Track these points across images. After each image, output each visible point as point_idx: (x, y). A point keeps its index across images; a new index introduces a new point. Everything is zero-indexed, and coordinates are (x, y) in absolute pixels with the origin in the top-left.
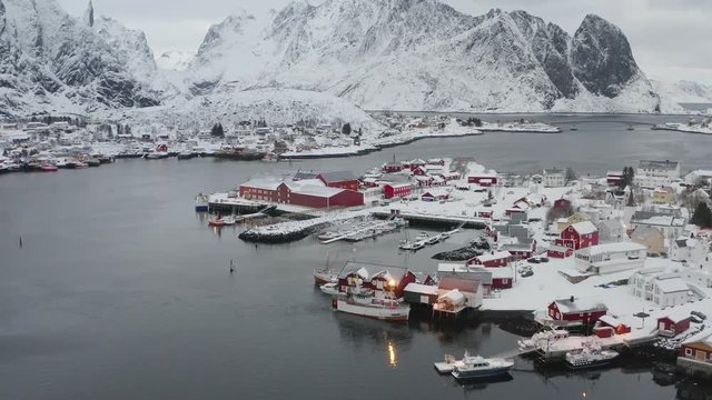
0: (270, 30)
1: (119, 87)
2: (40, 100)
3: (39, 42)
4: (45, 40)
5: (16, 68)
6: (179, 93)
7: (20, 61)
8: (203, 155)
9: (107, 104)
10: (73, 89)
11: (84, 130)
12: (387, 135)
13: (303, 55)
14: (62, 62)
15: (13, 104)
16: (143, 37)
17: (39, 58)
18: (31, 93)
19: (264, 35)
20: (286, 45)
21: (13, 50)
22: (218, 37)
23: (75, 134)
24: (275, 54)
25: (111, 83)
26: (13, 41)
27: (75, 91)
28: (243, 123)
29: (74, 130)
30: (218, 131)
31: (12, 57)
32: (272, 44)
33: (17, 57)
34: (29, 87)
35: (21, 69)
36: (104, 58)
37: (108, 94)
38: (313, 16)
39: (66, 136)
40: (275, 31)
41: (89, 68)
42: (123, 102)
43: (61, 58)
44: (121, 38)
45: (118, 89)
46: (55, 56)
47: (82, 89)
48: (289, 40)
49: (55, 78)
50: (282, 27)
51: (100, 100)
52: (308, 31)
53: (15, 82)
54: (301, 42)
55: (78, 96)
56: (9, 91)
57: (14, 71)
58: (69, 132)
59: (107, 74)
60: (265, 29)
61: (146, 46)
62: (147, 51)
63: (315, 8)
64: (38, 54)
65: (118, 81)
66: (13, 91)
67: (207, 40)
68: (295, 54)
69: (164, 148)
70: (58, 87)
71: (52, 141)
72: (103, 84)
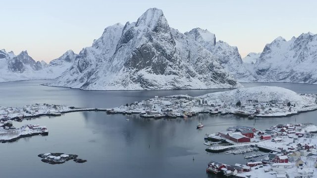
0: (293, 46)
1: (220, 75)
2: (188, 80)
3: (189, 57)
4: (191, 57)
5: (179, 68)
6: (251, 74)
7: (181, 65)
8: (231, 113)
9: (215, 82)
10: (201, 76)
11: (191, 102)
12: (307, 106)
13: (306, 58)
14: (197, 65)
15: (177, 82)
16: (237, 49)
17: (188, 63)
18: (185, 77)
19: (290, 48)
20: (299, 53)
21: (178, 60)
22: (269, 49)
23: (187, 103)
24: (294, 57)
25: (217, 73)
26: (178, 56)
27: (202, 77)
28: (249, 101)
29: (187, 102)
30: (239, 104)
31: (178, 63)
32: (293, 53)
33: (180, 63)
34: (184, 75)
35: (181, 68)
36: (214, 63)
37: (215, 78)
38: (311, 40)
39: (184, 104)
40: (295, 47)
41: (208, 67)
42: (221, 82)
43: (197, 63)
44: (227, 50)
45: (219, 76)
46: (195, 62)
47: (205, 76)
48: (301, 51)
49: (194, 71)
50: (298, 44)
51: (212, 80)
52: (308, 47)
53: (179, 73)
54: (305, 52)
55: (203, 79)
56: (176, 76)
57: (178, 69)
58: (185, 102)
59: (215, 70)
60: (290, 46)
61: (238, 53)
62: (239, 56)
63: (312, 36)
64: (188, 62)
65: (219, 73)
66: (178, 76)
67: (264, 50)
68: (302, 58)
69: (217, 110)
70: (195, 75)
71: (178, 106)
72: (213, 74)
